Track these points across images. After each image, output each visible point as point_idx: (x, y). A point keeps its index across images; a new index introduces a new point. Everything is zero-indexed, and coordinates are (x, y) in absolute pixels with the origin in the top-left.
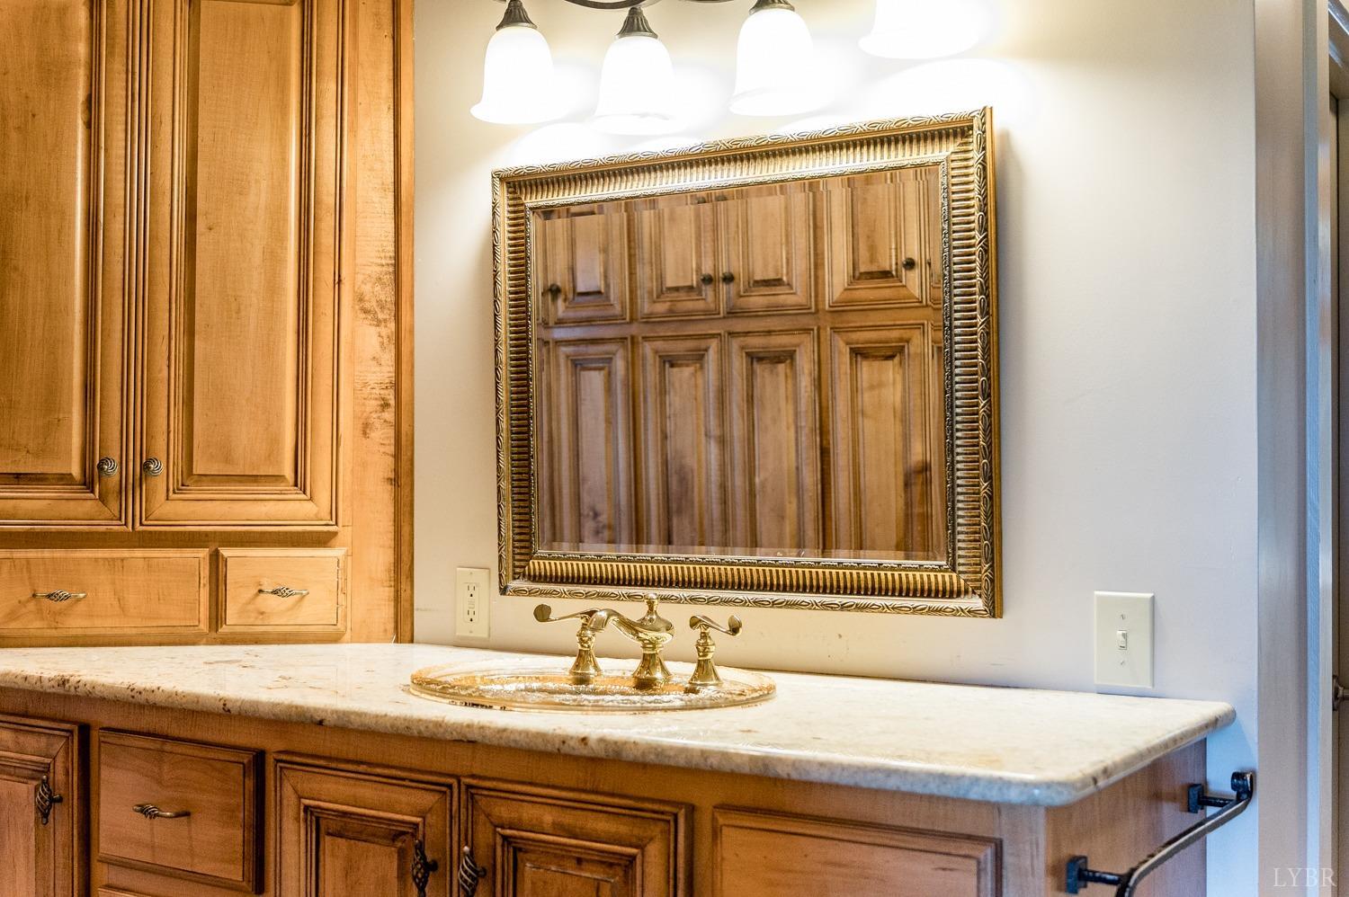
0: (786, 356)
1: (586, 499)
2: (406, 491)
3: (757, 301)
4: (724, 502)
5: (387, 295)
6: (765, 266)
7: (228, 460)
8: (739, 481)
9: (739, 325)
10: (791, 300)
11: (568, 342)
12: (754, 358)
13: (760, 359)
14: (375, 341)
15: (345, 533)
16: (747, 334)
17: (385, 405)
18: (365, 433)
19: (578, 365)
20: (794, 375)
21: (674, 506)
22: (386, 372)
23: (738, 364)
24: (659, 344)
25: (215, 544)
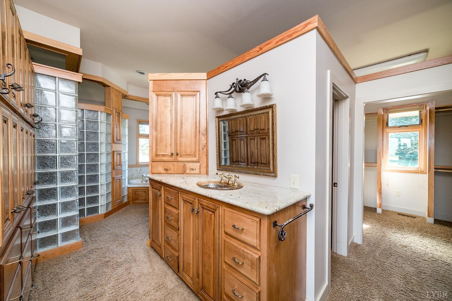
0: (265, 139)
1: (242, 156)
2: (208, 157)
3: (261, 132)
4: (257, 156)
5: (205, 132)
6: (262, 127)
7: (186, 153)
8: (259, 154)
9: (259, 135)
10: (265, 132)
11: (239, 137)
12: (261, 139)
13: (262, 139)
14: (204, 138)
15: (201, 162)
16: (260, 136)
17: (205, 146)
18: (203, 150)
19: (241, 140)
20: (266, 141)
21: (252, 157)
22: (205, 142)
23: (259, 140)
24: (250, 137)
25: (184, 163)
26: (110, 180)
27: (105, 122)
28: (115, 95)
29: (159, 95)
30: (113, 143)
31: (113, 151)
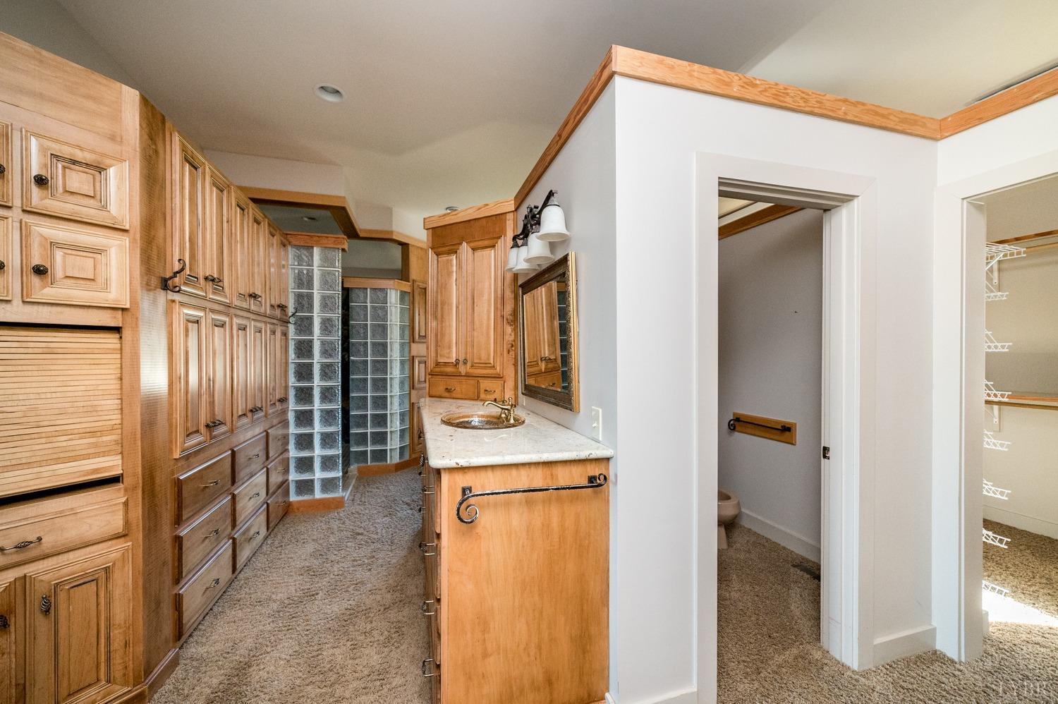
5: (513, 318)
7: (480, 359)
14: (511, 330)
17: (512, 346)
18: (508, 353)
22: (513, 338)
25: (478, 379)
26: (407, 407)
27: (399, 306)
28: (418, 257)
29: (440, 255)
30: (413, 342)
31: (413, 357)
